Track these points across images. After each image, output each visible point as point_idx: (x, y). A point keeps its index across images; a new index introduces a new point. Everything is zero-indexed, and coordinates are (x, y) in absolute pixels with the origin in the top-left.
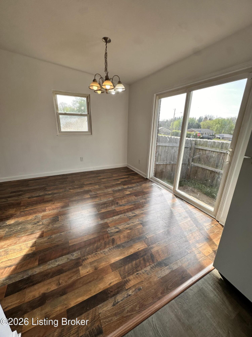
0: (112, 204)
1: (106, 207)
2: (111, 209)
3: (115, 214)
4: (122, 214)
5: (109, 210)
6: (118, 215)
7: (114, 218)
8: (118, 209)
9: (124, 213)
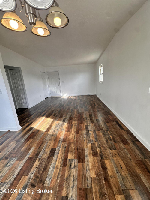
0: (37, 177)
1: (39, 169)
2: (31, 171)
3: (22, 172)
4: (15, 179)
5: (33, 169)
6: (18, 174)
7: (19, 169)
8: (25, 180)
9: (13, 182)
